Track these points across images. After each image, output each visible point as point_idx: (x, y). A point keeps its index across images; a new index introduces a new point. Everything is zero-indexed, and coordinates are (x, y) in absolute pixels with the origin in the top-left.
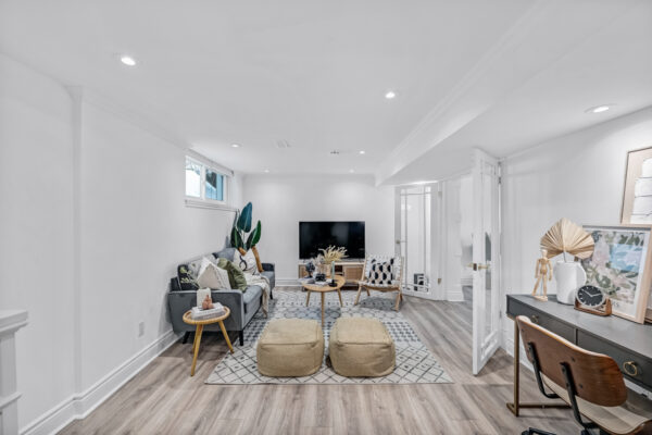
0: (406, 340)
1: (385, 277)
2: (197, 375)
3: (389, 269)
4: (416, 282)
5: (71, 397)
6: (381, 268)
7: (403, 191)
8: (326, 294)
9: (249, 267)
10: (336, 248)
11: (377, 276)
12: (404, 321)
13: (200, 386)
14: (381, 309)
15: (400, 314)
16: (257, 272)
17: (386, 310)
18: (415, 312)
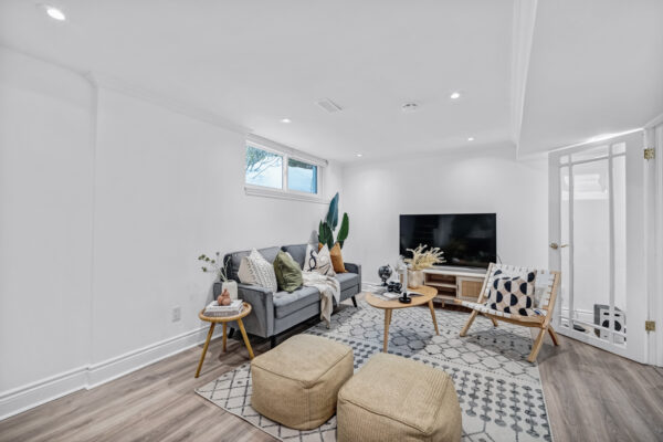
0: (516, 428)
1: (514, 300)
2: (200, 378)
3: (523, 288)
4: (597, 321)
5: (85, 366)
6: (508, 286)
7: (564, 160)
8: (394, 312)
9: (319, 265)
10: (428, 249)
11: (500, 297)
12: (534, 386)
13: (188, 393)
14: (502, 353)
15: (535, 371)
16: (331, 271)
17: (512, 357)
18: (572, 375)
